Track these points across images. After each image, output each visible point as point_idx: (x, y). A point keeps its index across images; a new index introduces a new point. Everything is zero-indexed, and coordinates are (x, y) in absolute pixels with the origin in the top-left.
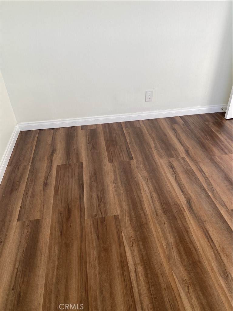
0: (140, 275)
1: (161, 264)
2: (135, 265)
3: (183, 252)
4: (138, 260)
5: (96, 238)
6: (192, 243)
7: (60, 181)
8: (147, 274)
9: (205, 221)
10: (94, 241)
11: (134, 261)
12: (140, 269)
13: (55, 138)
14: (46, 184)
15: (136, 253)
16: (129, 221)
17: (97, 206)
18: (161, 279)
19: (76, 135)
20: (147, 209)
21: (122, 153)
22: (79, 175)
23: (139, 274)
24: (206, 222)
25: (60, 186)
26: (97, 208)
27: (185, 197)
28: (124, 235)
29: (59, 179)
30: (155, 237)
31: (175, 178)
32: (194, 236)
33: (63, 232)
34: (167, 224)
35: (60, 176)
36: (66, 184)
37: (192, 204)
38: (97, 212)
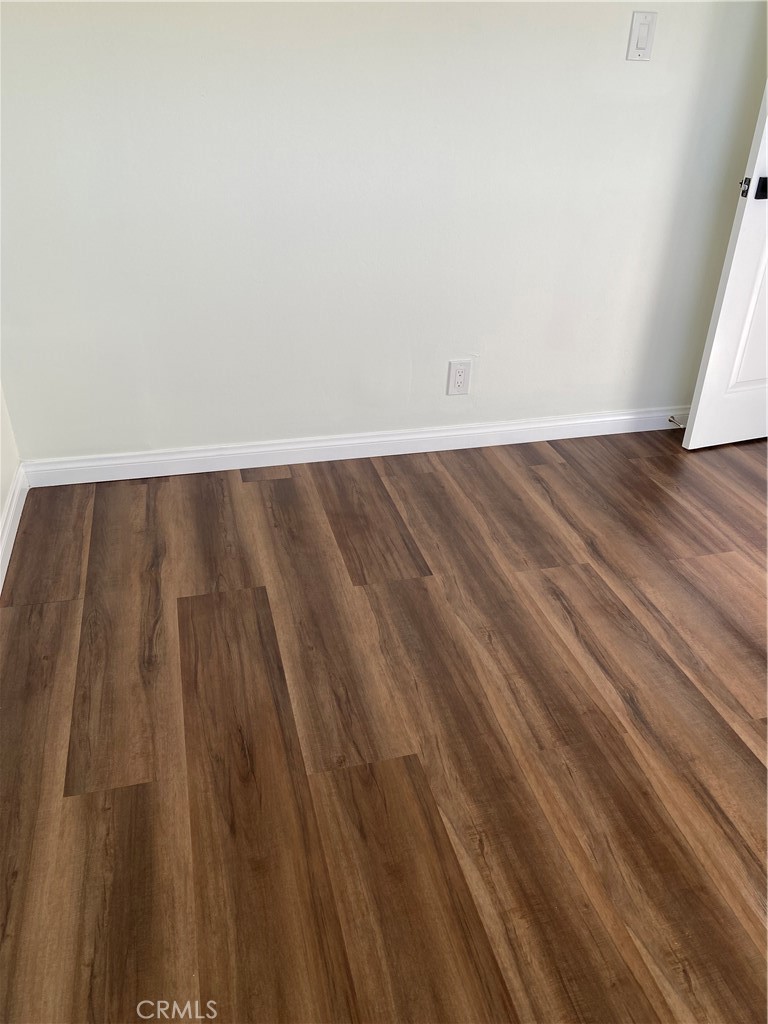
0: (526, 949)
1: (586, 906)
2: (504, 916)
3: (645, 862)
4: (509, 900)
5: (357, 835)
6: (668, 830)
7: (197, 652)
8: (547, 942)
9: (693, 760)
10: (351, 846)
11: (497, 902)
12: (522, 927)
13: (155, 511)
14: (149, 663)
15: (498, 874)
16: (455, 774)
17: (338, 729)
18: (596, 955)
19: (227, 499)
20: (506, 731)
21: (392, 554)
22: (259, 628)
23: (520, 946)
24: (697, 762)
25: (200, 666)
26: (339, 735)
27: (617, 688)
28: (449, 819)
29: (192, 645)
30: (551, 819)
31: (573, 628)
32: (669, 807)
33: (237, 821)
34: (577, 774)
35: (195, 635)
36: (220, 663)
37: (643, 707)
38: (344, 747)
